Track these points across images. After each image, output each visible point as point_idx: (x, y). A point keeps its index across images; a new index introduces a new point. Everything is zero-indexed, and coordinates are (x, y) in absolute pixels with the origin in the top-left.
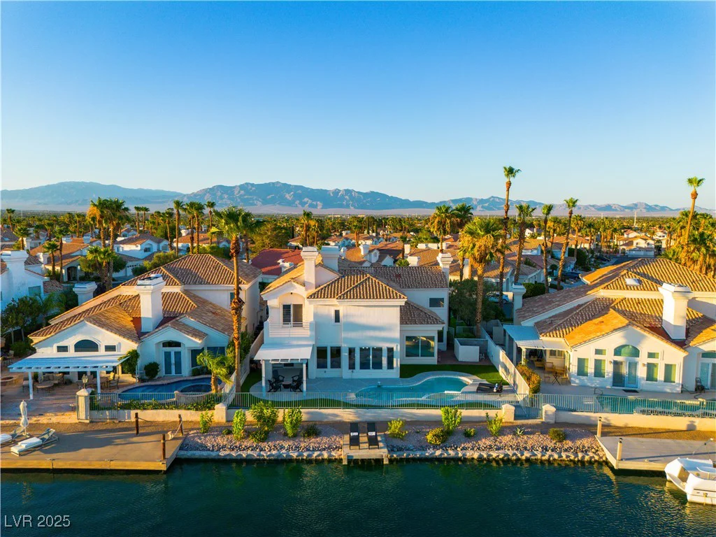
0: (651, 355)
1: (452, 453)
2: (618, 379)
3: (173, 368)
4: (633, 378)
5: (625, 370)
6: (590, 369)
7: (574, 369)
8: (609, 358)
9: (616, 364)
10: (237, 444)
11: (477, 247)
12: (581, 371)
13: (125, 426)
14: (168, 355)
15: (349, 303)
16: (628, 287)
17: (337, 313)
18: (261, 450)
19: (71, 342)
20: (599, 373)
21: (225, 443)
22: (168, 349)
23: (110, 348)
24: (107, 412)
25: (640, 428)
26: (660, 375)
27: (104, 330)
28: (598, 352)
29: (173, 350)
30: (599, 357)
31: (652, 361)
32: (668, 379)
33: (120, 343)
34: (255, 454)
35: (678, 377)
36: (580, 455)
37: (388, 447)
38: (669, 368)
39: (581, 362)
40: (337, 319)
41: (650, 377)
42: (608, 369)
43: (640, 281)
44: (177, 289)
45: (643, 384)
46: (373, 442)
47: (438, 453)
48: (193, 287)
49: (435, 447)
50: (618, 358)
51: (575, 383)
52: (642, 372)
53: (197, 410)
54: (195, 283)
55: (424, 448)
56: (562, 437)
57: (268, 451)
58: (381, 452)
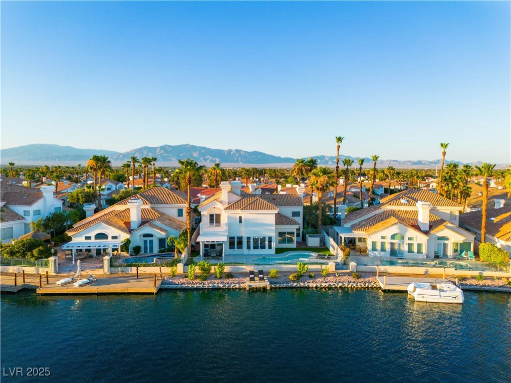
0: (410, 239)
1: (302, 284)
2: (393, 252)
3: (149, 249)
4: (401, 252)
5: (396, 247)
6: (379, 247)
7: (370, 247)
8: (388, 240)
9: (392, 244)
10: (191, 282)
11: (319, 182)
12: (374, 249)
13: (129, 275)
14: (145, 242)
15: (247, 212)
16: (402, 204)
17: (240, 218)
18: (204, 284)
19: (92, 234)
20: (383, 249)
21: (184, 281)
22: (146, 239)
23: (114, 238)
24: (120, 269)
25: (400, 274)
26: (415, 249)
27: (111, 227)
28: (383, 238)
29: (148, 239)
30: (383, 240)
31: (410, 242)
32: (419, 252)
33: (120, 235)
34: (201, 286)
35: (424, 250)
36: (367, 284)
37: (269, 282)
38: (419, 246)
39: (374, 244)
40: (240, 221)
41: (410, 251)
42: (388, 247)
43: (408, 201)
44: (148, 207)
45: (407, 255)
46: (262, 279)
47: (295, 284)
48: (156, 206)
49: (294, 282)
50: (393, 241)
51: (371, 255)
52: (406, 249)
53: (167, 267)
54: (158, 203)
55: (287, 283)
56: (359, 277)
57: (208, 284)
58: (266, 284)
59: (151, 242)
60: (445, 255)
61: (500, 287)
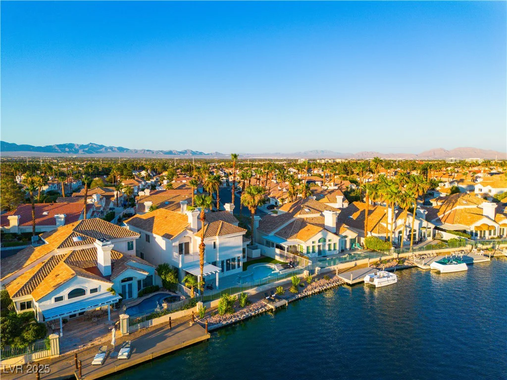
0: (329, 241)
1: (303, 294)
2: (320, 251)
4: (324, 251)
5: (321, 248)
6: (311, 251)
7: (305, 251)
8: (317, 244)
9: (319, 246)
10: (225, 317)
12: (308, 252)
14: (124, 287)
16: (307, 213)
17: (214, 243)
18: (238, 316)
19: (65, 293)
20: (314, 252)
21: (218, 319)
22: (124, 284)
23: (94, 291)
24: (139, 325)
26: (332, 248)
27: (91, 280)
28: (313, 242)
29: (127, 283)
30: (314, 244)
31: (330, 243)
32: (335, 249)
33: (100, 286)
34: (233, 320)
35: (337, 248)
36: (338, 283)
38: (335, 244)
39: (308, 248)
40: (215, 247)
41: (330, 250)
42: (316, 249)
43: (309, 210)
45: (328, 253)
47: (300, 296)
50: (320, 244)
52: (327, 248)
53: (188, 309)
55: (293, 295)
56: (328, 278)
57: (241, 315)
58: (285, 301)
59: (130, 286)
60: (346, 249)
61: (396, 266)
